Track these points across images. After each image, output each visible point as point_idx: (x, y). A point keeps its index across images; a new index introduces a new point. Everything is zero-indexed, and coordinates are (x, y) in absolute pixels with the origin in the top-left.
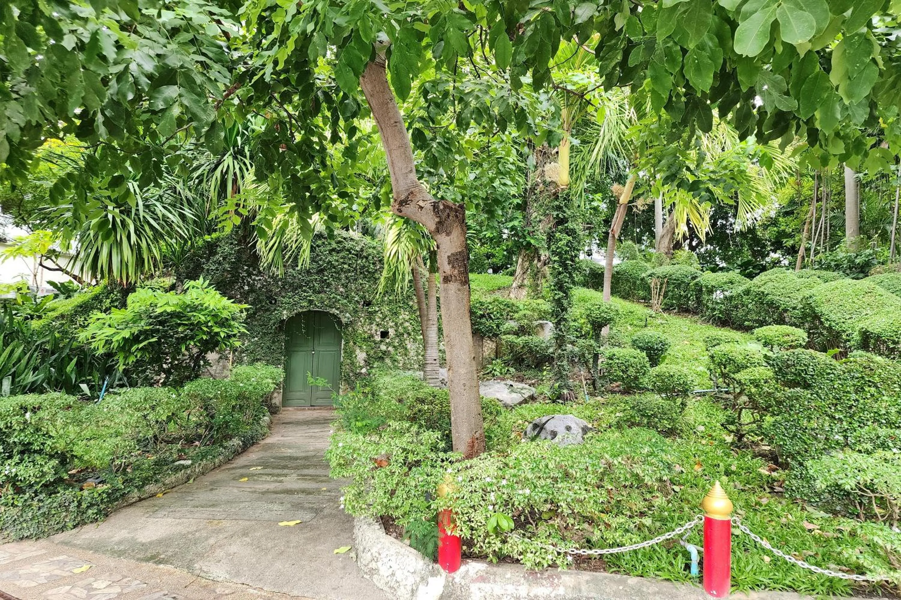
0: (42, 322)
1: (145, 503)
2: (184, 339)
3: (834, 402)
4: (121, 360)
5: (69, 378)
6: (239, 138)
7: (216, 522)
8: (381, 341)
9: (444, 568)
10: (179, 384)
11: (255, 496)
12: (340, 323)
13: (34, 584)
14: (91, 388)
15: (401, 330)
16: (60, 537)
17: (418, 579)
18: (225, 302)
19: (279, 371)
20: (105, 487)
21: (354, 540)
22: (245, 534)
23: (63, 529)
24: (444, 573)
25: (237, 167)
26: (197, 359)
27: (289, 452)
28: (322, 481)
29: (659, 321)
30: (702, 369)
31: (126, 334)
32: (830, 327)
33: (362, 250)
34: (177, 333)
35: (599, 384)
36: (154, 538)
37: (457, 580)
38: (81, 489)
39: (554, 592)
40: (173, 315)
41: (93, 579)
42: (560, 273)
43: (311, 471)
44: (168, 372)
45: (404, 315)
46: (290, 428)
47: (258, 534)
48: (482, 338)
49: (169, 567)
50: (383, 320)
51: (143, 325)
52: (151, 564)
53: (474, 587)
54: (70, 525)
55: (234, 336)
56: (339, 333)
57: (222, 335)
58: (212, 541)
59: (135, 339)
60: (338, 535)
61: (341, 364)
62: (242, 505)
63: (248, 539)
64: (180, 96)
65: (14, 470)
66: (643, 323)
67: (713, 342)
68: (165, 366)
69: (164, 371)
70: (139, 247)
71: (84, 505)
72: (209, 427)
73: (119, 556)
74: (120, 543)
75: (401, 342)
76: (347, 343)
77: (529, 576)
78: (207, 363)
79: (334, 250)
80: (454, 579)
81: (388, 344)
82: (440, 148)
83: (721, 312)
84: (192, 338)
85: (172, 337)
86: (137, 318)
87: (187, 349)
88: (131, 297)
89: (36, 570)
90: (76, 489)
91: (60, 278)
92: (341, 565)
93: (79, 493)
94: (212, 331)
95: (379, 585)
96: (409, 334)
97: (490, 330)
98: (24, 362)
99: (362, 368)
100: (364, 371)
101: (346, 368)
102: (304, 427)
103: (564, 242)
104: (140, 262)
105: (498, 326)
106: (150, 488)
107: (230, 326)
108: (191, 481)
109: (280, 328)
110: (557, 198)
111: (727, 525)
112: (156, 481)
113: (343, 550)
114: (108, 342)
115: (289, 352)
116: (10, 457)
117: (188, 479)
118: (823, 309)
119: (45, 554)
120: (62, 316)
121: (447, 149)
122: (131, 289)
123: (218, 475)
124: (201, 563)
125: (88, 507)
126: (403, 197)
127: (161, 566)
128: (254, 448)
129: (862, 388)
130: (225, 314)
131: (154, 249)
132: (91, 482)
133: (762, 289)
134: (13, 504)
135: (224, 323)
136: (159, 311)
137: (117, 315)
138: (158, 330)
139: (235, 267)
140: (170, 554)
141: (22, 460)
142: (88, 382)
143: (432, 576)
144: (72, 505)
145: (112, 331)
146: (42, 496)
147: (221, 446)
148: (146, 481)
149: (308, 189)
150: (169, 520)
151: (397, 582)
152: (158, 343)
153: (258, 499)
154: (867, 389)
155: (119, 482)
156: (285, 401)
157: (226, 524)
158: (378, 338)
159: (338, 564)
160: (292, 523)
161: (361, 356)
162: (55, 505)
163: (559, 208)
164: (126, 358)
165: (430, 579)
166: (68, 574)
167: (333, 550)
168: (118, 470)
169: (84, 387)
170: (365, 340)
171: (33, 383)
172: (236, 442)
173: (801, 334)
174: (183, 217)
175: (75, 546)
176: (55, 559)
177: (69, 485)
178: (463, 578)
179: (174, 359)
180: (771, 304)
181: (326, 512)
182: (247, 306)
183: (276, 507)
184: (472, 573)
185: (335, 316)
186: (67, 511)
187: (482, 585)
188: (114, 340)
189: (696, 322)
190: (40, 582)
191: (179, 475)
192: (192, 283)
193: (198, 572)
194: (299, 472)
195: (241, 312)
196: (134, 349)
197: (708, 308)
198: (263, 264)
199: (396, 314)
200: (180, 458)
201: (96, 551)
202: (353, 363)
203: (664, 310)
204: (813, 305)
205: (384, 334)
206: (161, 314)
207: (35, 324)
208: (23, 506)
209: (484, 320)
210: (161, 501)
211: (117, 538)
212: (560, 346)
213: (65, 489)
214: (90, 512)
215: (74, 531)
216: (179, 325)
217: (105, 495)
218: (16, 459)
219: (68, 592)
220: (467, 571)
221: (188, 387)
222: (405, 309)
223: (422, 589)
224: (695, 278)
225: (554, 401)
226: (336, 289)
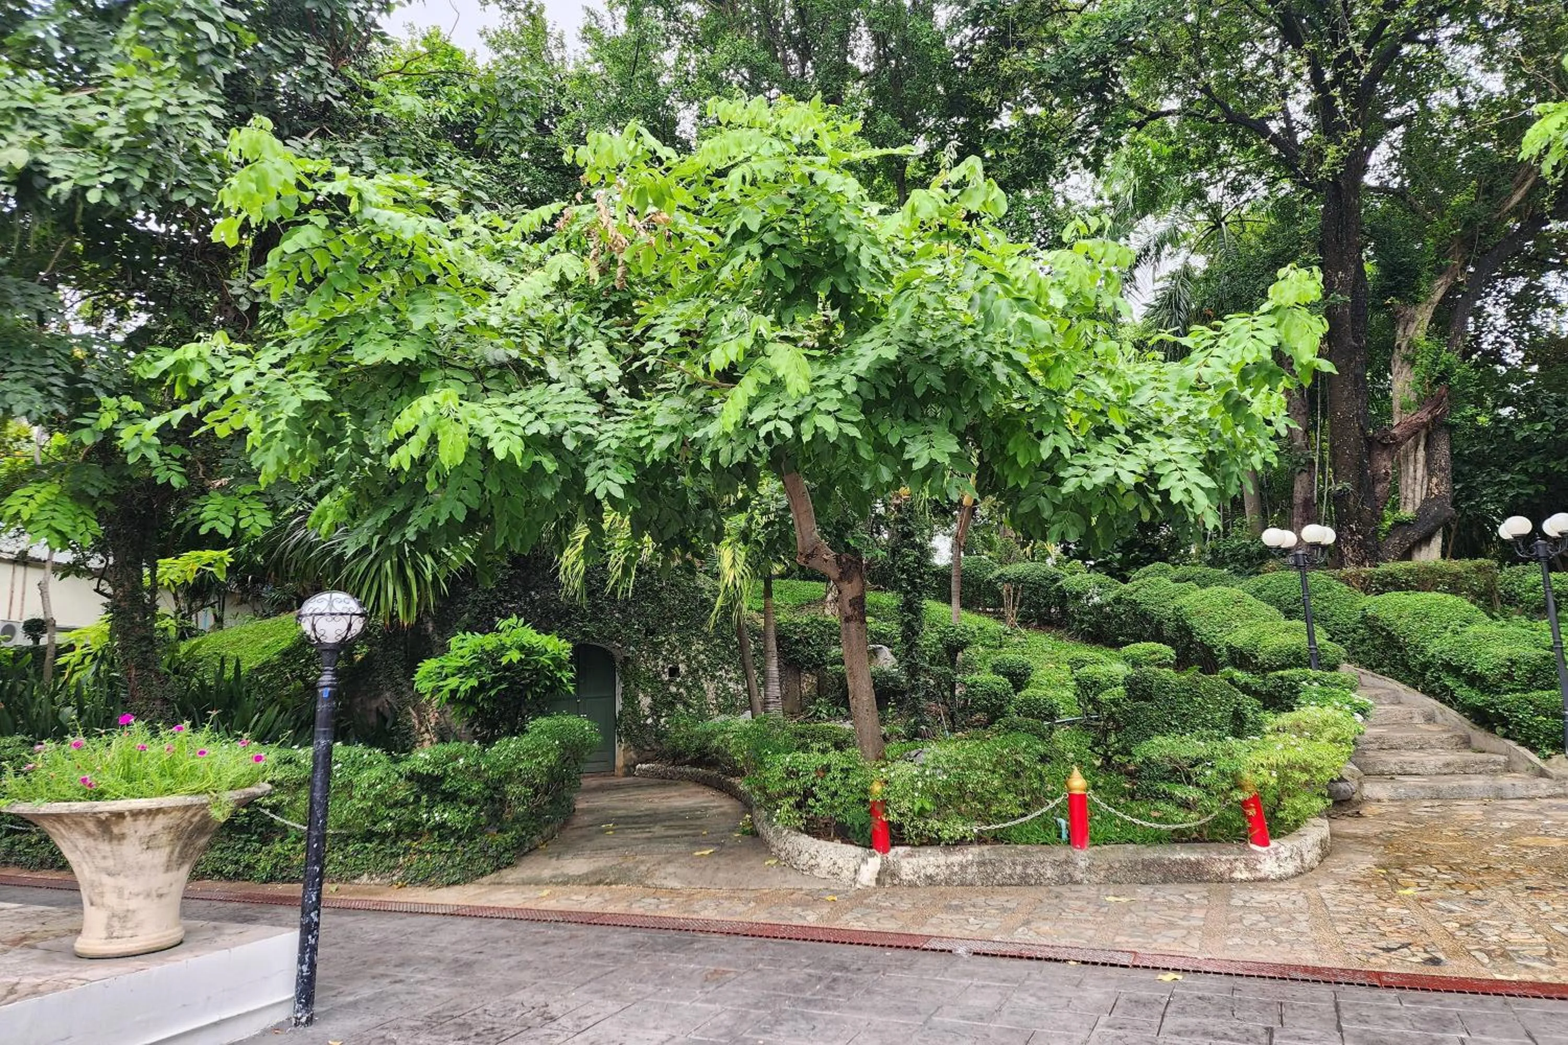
1: (537, 852)
7: (630, 857)
8: (670, 681)
9: (879, 852)
15: (694, 665)
16: (484, 880)
17: (859, 863)
22: (671, 862)
23: (483, 874)
24: (879, 855)
28: (695, 829)
29: (1016, 640)
30: (1068, 694)
31: (474, 682)
32: (1202, 642)
35: (959, 716)
36: (584, 871)
37: (890, 861)
39: (966, 859)
41: (565, 896)
43: (672, 823)
45: (697, 646)
47: (682, 861)
48: (799, 671)
49: (622, 886)
50: (671, 652)
52: (601, 886)
53: (904, 863)
54: (489, 870)
55: (572, 680)
56: (613, 673)
58: (643, 868)
59: (481, 688)
60: (758, 855)
61: (620, 715)
62: (639, 847)
63: (676, 864)
65: (444, 816)
66: (997, 643)
67: (1077, 663)
73: (565, 885)
74: (554, 877)
75: (696, 681)
76: (627, 685)
77: (944, 849)
80: (887, 859)
81: (679, 685)
83: (1091, 625)
89: (503, 897)
92: (778, 870)
94: (554, 675)
96: (705, 670)
97: (809, 660)
99: (647, 717)
100: (649, 721)
101: (626, 720)
105: (819, 654)
106: (535, 839)
111: (1083, 797)
113: (772, 862)
117: (553, 834)
118: (1194, 622)
119: (490, 890)
123: (575, 832)
124: (649, 881)
126: (809, 551)
132: (491, 830)
133: (1134, 597)
135: (561, 666)
140: (612, 879)
143: (870, 859)
144: (491, 850)
145: (458, 680)
150: (583, 860)
151: (838, 868)
157: (642, 858)
158: (666, 677)
160: (706, 852)
161: (645, 701)
164: (465, 709)
165: (869, 862)
166: (539, 896)
167: (763, 863)
170: (649, 680)
173: (1167, 651)
175: (509, 884)
178: (894, 859)
180: (1144, 614)
183: (675, 845)
184: (901, 855)
185: (607, 650)
187: (910, 861)
189: (1061, 639)
192: (506, 622)
193: (652, 886)
194: (660, 824)
197: (1074, 620)
199: (687, 644)
202: (634, 712)
203: (1021, 623)
204: (1184, 616)
205: (674, 672)
209: (800, 647)
210: (552, 850)
211: (546, 875)
212: (913, 676)
215: (494, 875)
217: (514, 841)
220: (896, 854)
222: (698, 637)
223: (864, 868)
224: (1056, 580)
225: (910, 740)
226: (612, 614)
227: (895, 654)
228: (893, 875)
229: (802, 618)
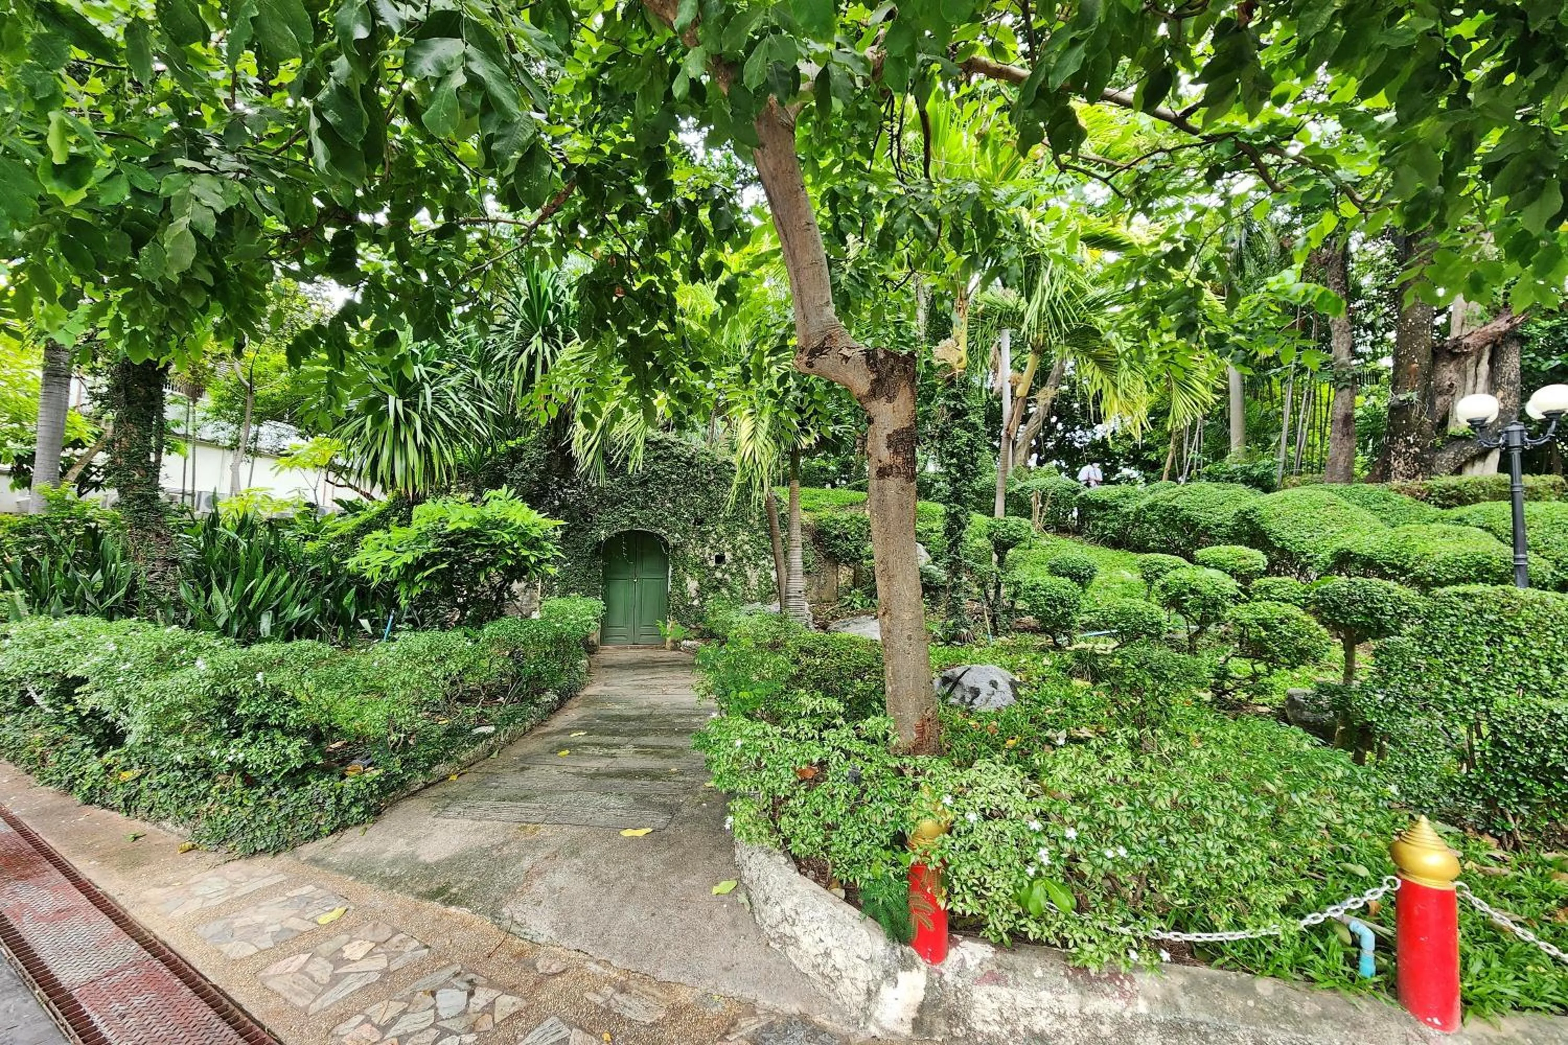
0: (318, 544)
1: (433, 792)
2: (482, 566)
3: (1457, 657)
4: (403, 594)
5: (346, 613)
6: (550, 313)
7: (531, 827)
8: (716, 568)
9: (924, 956)
10: (478, 622)
11: (582, 781)
12: (666, 544)
13: (252, 950)
14: (374, 624)
15: (739, 554)
16: (309, 850)
17: (879, 975)
18: (534, 516)
19: (598, 604)
20: (376, 773)
21: (738, 868)
22: (575, 853)
23: (315, 836)
24: (923, 964)
25: (547, 350)
26: (499, 591)
27: (617, 709)
28: (669, 757)
31: (408, 558)
33: (693, 457)
34: (475, 556)
36: (443, 855)
37: (948, 977)
38: (343, 777)
39: (1130, 1009)
40: (470, 533)
41: (345, 937)
42: (956, 480)
43: (650, 740)
44: (463, 608)
45: (743, 536)
46: (615, 674)
47: (593, 852)
48: (837, 563)
49: (464, 912)
50: (718, 541)
51: (430, 547)
52: (436, 904)
53: (980, 994)
54: (326, 829)
55: (547, 561)
56: (666, 557)
57: (533, 559)
58: (526, 863)
59: (420, 565)
60: (710, 857)
61: (669, 595)
62: (566, 798)
63: (579, 862)
64: (467, 57)
65: (241, 756)
68: (460, 600)
69: (459, 606)
70: (427, 449)
71: (346, 802)
72: (516, 678)
73: (391, 888)
74: (394, 863)
75: (740, 569)
76: (676, 569)
77: (1075, 974)
78: (513, 596)
79: (659, 457)
80: (942, 975)
81: (724, 571)
82: (852, 282)
83: (1114, 531)
84: (493, 564)
85: (467, 562)
86: (421, 538)
87: (488, 578)
88: (417, 510)
89: (260, 918)
90: (335, 778)
91: (349, 495)
92: (728, 918)
93: (338, 785)
94: (519, 554)
95: (800, 966)
96: (749, 559)
97: (847, 554)
98: (289, 593)
99: (693, 599)
100: (696, 602)
101: (675, 600)
102: (631, 672)
103: (965, 439)
104: (429, 470)
105: (857, 549)
106: (440, 769)
107: (542, 548)
108: (495, 755)
109: (597, 552)
110: (953, 384)
112: (449, 759)
113: (725, 887)
114: (385, 570)
115: (607, 580)
116: (238, 735)
117: (491, 751)
118: (1273, 526)
119: (281, 883)
120: (342, 537)
121: (862, 285)
122: (419, 500)
123: (531, 745)
124: (511, 905)
125: (351, 804)
126: (816, 343)
127: (452, 909)
128: (571, 703)
129: (1500, 637)
130: (536, 532)
131: (446, 453)
132: (357, 764)
133: (1173, 503)
134: (241, 803)
135: (534, 544)
136: (450, 528)
137: (398, 534)
138: (449, 553)
139: (545, 475)
140: (465, 885)
141: (254, 739)
142: (370, 617)
143: (904, 969)
144: (329, 802)
145: (392, 554)
146: (284, 791)
147: (533, 703)
148: (434, 760)
149: (650, 357)
150: (466, 822)
151: (834, 968)
152: (450, 569)
153: (587, 788)
154: (1507, 638)
155: (396, 765)
156: (604, 639)
157: (545, 831)
158: (712, 564)
159: (722, 916)
160: (641, 833)
161: (692, 585)
162: (303, 802)
163: (956, 397)
164: (409, 589)
165: (902, 976)
166: (311, 926)
167: (711, 888)
168: (394, 749)
169: (365, 622)
170: (696, 565)
171: (302, 619)
172: (549, 697)
173: (1259, 556)
174: (481, 410)
175: (328, 866)
176: (296, 892)
177: (326, 770)
178: (958, 974)
179: (470, 590)
181: (686, 811)
182: (562, 522)
183: (613, 802)
184: (972, 964)
185: (659, 536)
186: (321, 809)
187: (994, 989)
188: (392, 566)
189: (1082, 543)
190: (263, 946)
191: (479, 748)
192: (493, 492)
193: (506, 924)
194: (637, 741)
195: (555, 529)
196: (418, 577)
197: (1096, 526)
198: (581, 468)
199: (733, 534)
200: (480, 723)
201: (358, 877)
202: (682, 594)
204: (1257, 520)
205: (720, 559)
206: (453, 532)
207: (310, 547)
208: (257, 805)
209: (839, 542)
210: (454, 788)
211: (389, 855)
213: (319, 778)
214: (354, 810)
215: (331, 839)
216: (476, 546)
217: (375, 786)
218: (247, 738)
219: (301, 970)
220: (963, 961)
221: (488, 629)
222: (744, 529)
223: (886, 991)
224: (1075, 492)
225: (948, 643)
226: (663, 505)
227: (929, 552)
228: (953, 1016)
229: (844, 516)
